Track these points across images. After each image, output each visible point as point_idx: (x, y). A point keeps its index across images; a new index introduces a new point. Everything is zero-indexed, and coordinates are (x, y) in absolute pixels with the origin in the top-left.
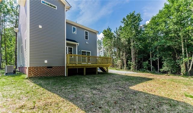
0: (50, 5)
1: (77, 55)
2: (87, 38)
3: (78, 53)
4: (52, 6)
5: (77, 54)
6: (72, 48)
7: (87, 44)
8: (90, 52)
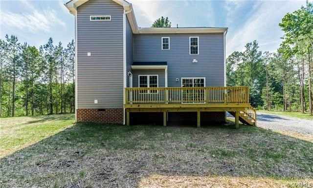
0: (102, 18)
1: (167, 88)
2: (194, 51)
3: (168, 85)
4: (99, 19)
5: (166, 86)
6: (156, 77)
7: (195, 63)
8: (205, 78)
